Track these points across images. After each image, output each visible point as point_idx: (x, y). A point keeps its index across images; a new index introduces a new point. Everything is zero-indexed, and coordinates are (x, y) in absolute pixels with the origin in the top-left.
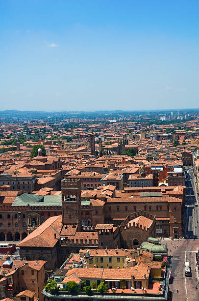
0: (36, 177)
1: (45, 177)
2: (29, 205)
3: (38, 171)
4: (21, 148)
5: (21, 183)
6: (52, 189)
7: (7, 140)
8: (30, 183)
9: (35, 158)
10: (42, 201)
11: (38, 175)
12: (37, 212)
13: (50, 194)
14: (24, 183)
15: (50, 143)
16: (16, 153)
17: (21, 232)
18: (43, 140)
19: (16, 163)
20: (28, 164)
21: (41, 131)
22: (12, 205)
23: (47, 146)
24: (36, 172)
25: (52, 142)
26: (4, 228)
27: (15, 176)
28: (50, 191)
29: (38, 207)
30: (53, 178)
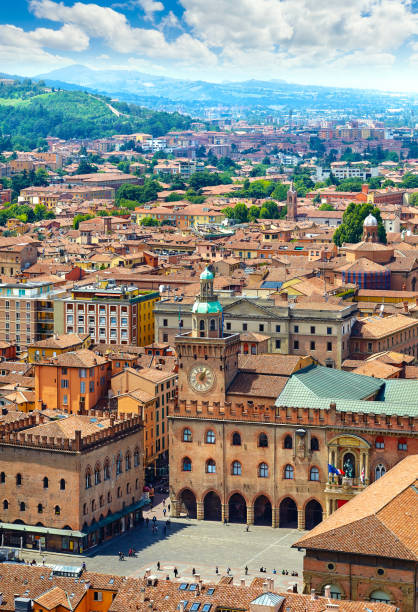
0: (355, 312)
1: (385, 314)
2: (333, 407)
3: (363, 292)
4: (300, 211)
5: (305, 329)
6: (409, 358)
7: (252, 180)
8: (335, 331)
9: (354, 247)
10: (379, 396)
11: (361, 305)
12: (361, 434)
13: (402, 375)
14: (313, 330)
15: (398, 199)
16: (284, 225)
17: (301, 499)
18: (373, 187)
19: (283, 259)
20: (329, 265)
21: (365, 158)
22: (278, 404)
23: (391, 207)
24: (354, 296)
25: (406, 196)
26: (243, 480)
27: (284, 304)
28: (404, 364)
29: (365, 417)
30: (411, 321)
